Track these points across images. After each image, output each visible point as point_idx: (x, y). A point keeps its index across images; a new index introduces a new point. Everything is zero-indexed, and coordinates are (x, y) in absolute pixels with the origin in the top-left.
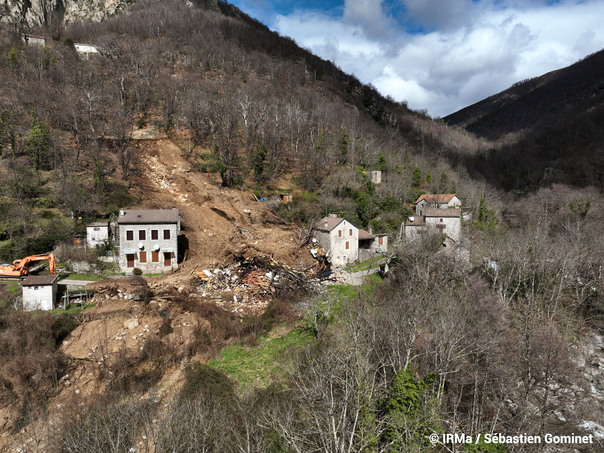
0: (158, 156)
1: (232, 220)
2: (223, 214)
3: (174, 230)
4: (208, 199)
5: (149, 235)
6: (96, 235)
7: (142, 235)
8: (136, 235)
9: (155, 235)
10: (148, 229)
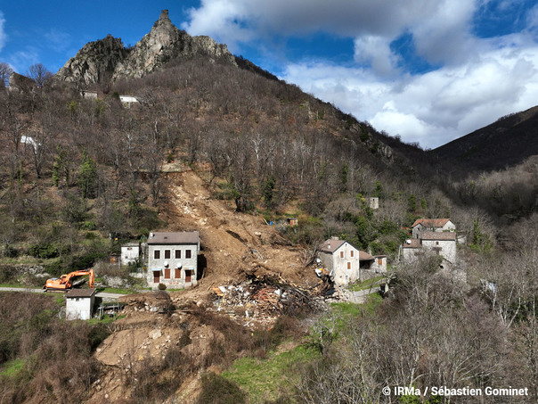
0: (183, 186)
1: (244, 241)
2: (236, 236)
3: (194, 250)
4: (224, 223)
5: (173, 254)
6: (129, 253)
7: (168, 254)
8: (162, 254)
9: (178, 254)
10: (173, 249)
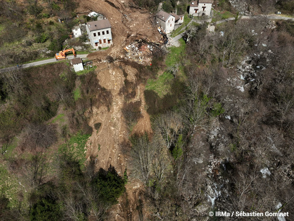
1: (118, 8)
2: (112, 5)
7: (99, 34)
9: (103, 33)
10: (101, 31)
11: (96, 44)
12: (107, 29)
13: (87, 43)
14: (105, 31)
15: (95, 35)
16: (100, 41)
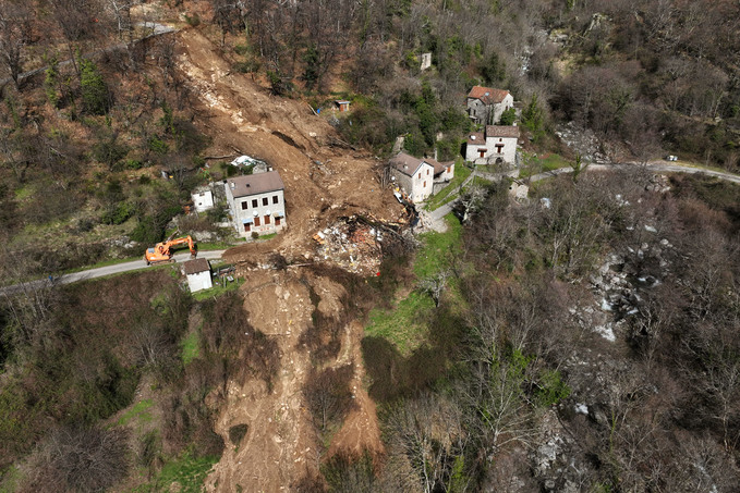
1: (301, 148)
2: (289, 140)
3: (280, 195)
4: (264, 116)
5: (260, 203)
6: (203, 201)
7: (255, 204)
8: (250, 204)
10: (260, 198)
11: (247, 226)
12: (275, 194)
13: (225, 225)
14: (270, 196)
15: (245, 206)
16: (257, 220)
